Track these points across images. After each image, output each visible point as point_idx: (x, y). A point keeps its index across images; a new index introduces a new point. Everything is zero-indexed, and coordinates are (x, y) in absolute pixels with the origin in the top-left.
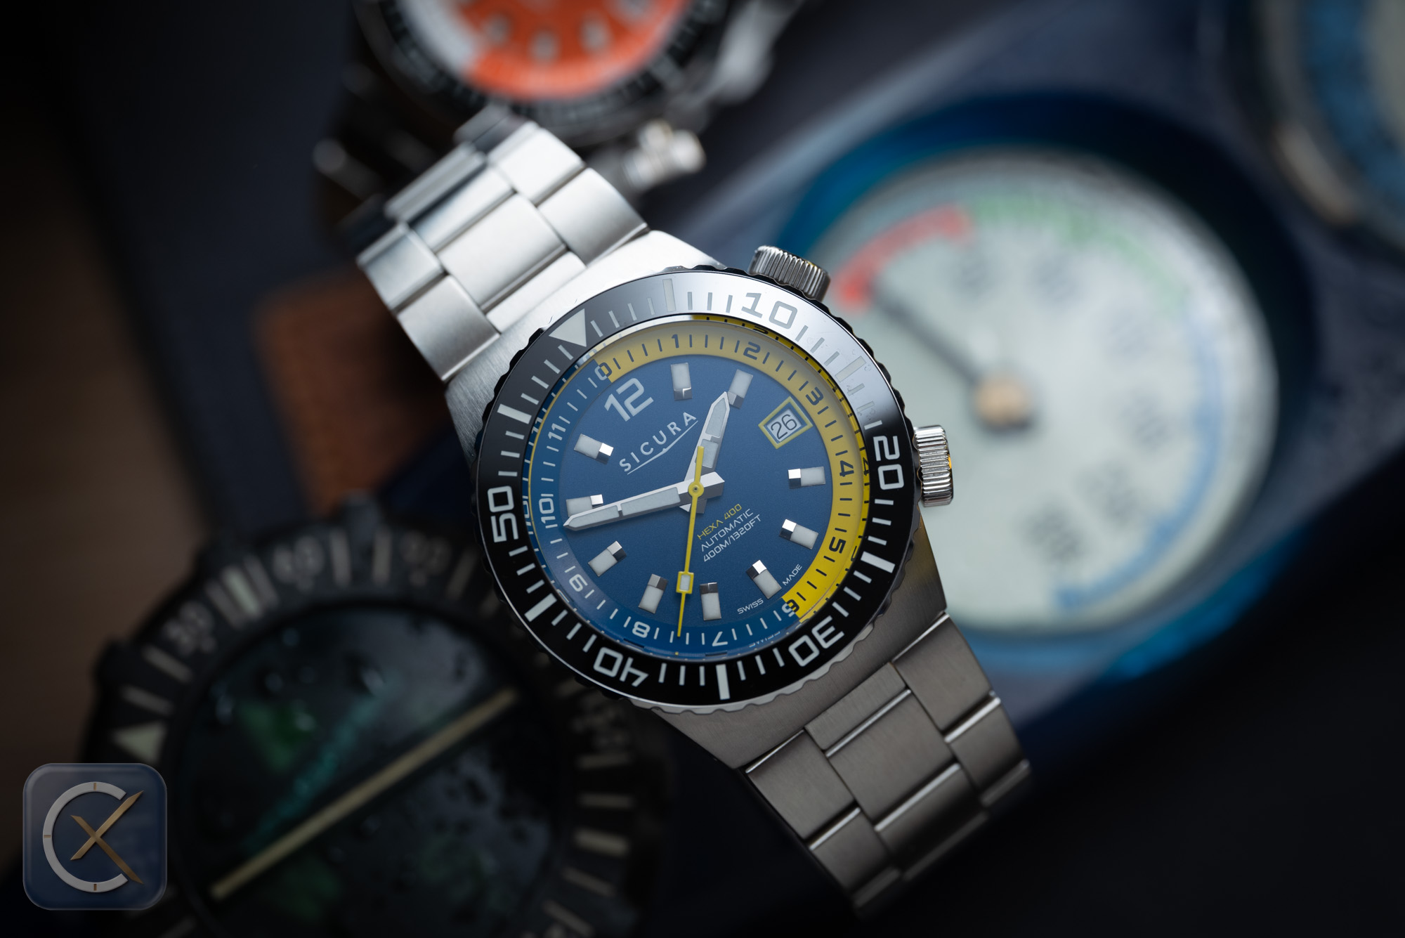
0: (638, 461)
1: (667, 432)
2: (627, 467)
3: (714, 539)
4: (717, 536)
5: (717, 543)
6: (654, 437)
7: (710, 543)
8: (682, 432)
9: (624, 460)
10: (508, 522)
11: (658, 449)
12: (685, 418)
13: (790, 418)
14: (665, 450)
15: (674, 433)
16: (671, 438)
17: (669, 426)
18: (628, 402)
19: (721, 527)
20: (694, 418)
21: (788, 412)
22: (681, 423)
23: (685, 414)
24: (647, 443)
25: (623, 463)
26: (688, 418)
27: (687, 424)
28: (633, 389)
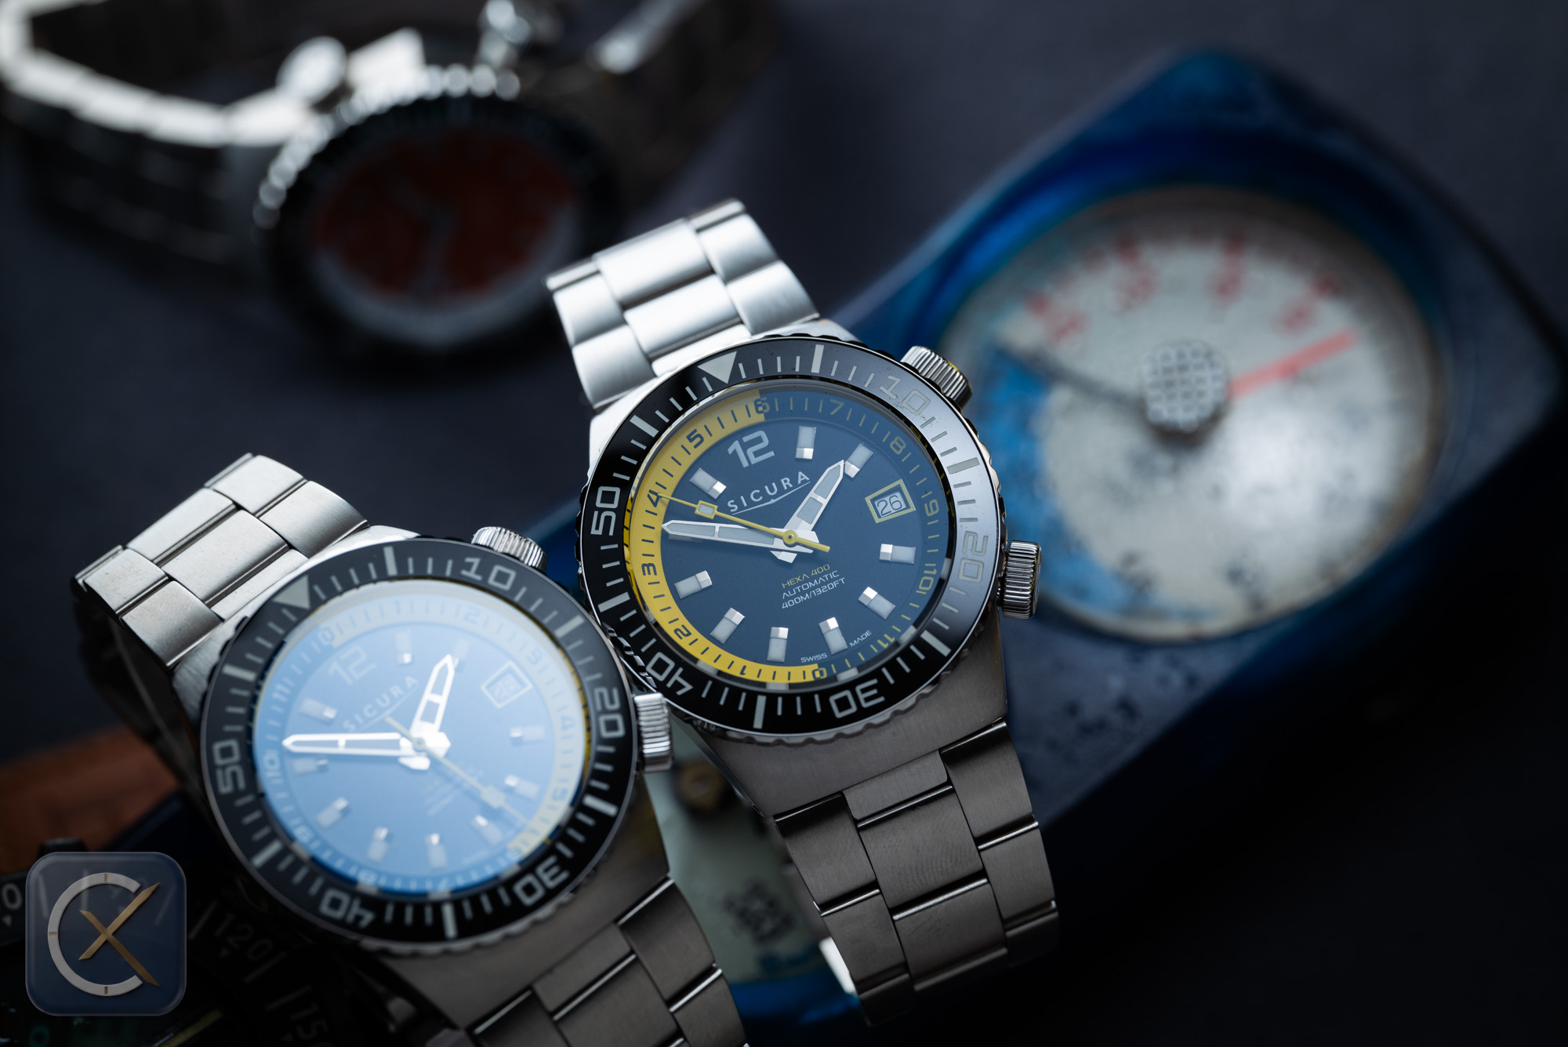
0: (745, 505)
1: (780, 486)
2: (734, 508)
3: (797, 590)
4: (801, 588)
5: (798, 594)
6: (766, 487)
7: (792, 592)
8: (793, 489)
9: (733, 501)
10: (608, 519)
11: (767, 498)
12: (800, 476)
13: (897, 499)
14: (773, 501)
15: (786, 488)
16: (781, 491)
17: (782, 481)
18: (750, 451)
19: (807, 581)
20: (808, 479)
21: (898, 494)
22: (794, 481)
23: (800, 473)
24: (758, 491)
25: (732, 504)
26: (802, 477)
27: (799, 482)
28: (759, 440)
